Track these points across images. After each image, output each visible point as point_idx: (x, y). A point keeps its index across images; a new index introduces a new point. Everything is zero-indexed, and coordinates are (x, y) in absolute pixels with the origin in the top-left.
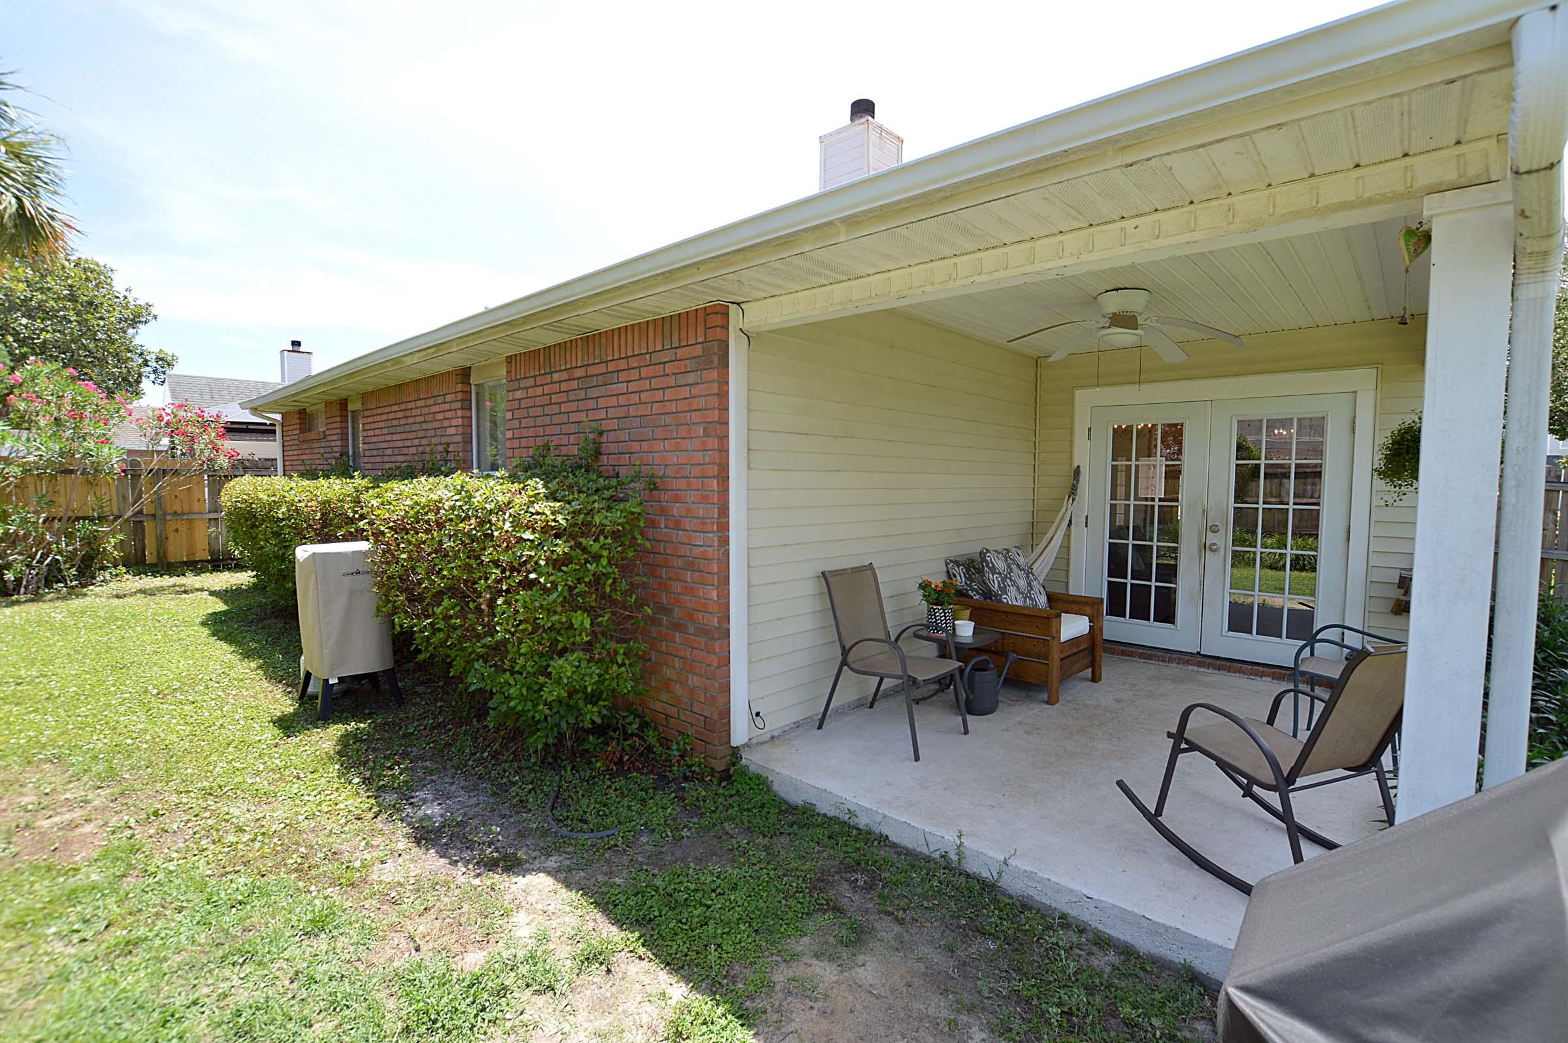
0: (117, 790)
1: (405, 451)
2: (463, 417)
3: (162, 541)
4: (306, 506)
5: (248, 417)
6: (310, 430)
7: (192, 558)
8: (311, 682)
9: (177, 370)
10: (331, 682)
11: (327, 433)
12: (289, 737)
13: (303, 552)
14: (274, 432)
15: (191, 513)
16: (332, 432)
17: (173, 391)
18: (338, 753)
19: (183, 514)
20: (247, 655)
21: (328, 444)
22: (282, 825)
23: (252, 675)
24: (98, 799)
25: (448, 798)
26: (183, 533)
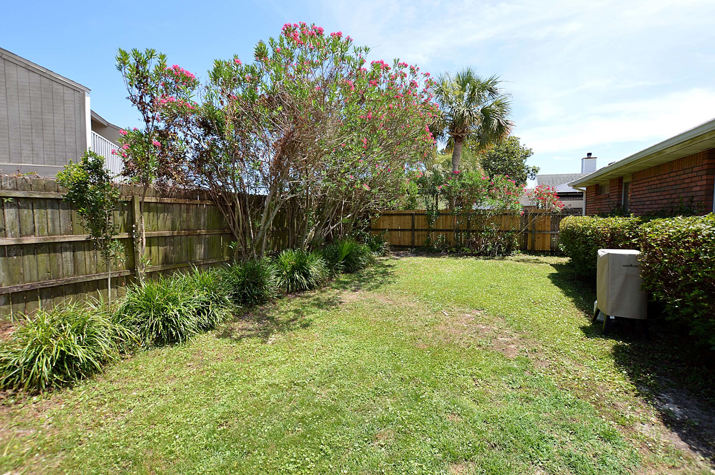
0: (522, 336)
1: (660, 202)
2: (707, 180)
3: (533, 241)
4: (602, 230)
5: (571, 190)
6: (600, 194)
7: (543, 249)
8: (599, 315)
9: (540, 173)
10: (611, 318)
11: (610, 194)
12: (588, 337)
13: (601, 252)
14: (582, 196)
15: (545, 231)
16: (613, 194)
17: (539, 182)
18: (614, 354)
19: (542, 231)
20: (567, 294)
21: (610, 200)
22: (587, 378)
23: (570, 304)
24: (516, 336)
25: (686, 407)
26: (541, 239)
